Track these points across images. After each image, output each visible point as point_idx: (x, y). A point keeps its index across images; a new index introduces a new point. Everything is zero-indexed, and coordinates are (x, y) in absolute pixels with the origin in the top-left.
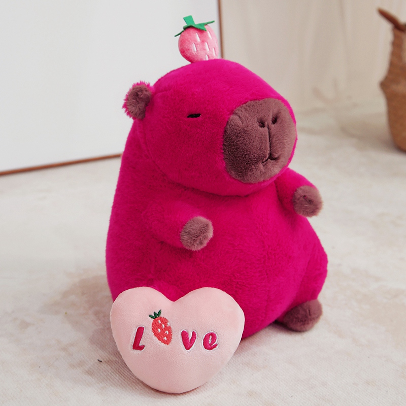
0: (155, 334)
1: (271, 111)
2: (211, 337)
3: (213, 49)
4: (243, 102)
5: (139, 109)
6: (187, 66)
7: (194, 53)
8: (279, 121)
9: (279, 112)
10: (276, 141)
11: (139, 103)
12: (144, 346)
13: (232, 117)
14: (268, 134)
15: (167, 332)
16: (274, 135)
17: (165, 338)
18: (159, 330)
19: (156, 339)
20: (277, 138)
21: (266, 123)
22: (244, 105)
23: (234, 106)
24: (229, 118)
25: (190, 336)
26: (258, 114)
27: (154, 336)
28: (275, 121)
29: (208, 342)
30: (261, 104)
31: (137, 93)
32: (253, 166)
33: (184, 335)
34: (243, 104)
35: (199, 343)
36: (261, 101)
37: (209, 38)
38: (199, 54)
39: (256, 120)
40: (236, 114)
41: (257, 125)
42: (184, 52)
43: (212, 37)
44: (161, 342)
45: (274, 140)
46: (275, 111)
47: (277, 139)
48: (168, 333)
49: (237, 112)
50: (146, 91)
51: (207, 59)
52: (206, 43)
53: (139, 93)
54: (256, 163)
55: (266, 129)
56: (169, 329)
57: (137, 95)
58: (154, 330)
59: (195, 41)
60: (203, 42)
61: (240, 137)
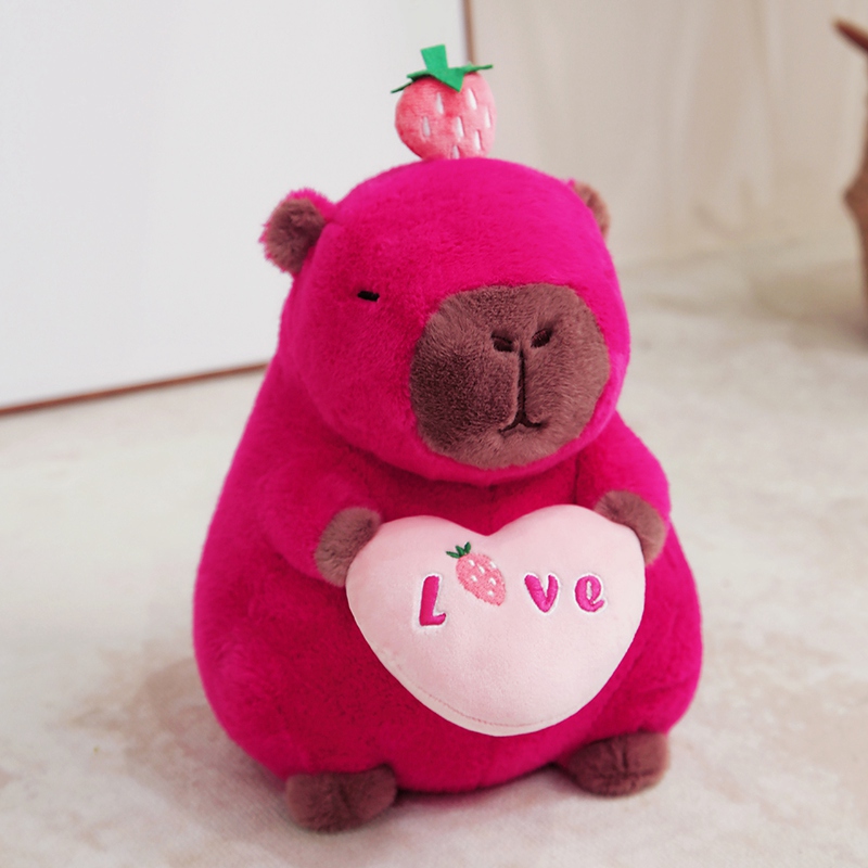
0: (466, 588)
1: (535, 316)
2: (589, 584)
3: (477, 134)
4: (465, 287)
5: (293, 251)
6: (413, 166)
7: (424, 139)
8: (554, 340)
9: (558, 320)
10: (538, 386)
11: (293, 238)
12: (444, 615)
13: (435, 318)
14: (517, 368)
15: (492, 580)
16: (535, 373)
17: (491, 593)
18: (474, 578)
19: (470, 596)
20: (540, 380)
21: (516, 343)
22: (466, 294)
23: (442, 292)
24: (427, 318)
25: (545, 585)
26: (496, 321)
27: (464, 591)
28: (543, 338)
29: (586, 595)
30: (513, 297)
31: (289, 218)
32: (473, 438)
33: (531, 583)
34: (464, 290)
35: (566, 597)
36: (515, 290)
37: (467, 108)
38: (436, 144)
39: (489, 335)
40: (443, 311)
41: (490, 344)
42: (406, 134)
43: (477, 102)
44: (482, 601)
45: (532, 384)
46: (549, 315)
47: (540, 383)
48: (494, 583)
49: (446, 306)
50: (312, 213)
51: (457, 155)
52: (459, 120)
53: (295, 218)
54: (481, 430)
55: (514, 356)
56: (496, 574)
57: (290, 221)
58: (462, 579)
59: (430, 112)
60: (449, 115)
61: (444, 369)
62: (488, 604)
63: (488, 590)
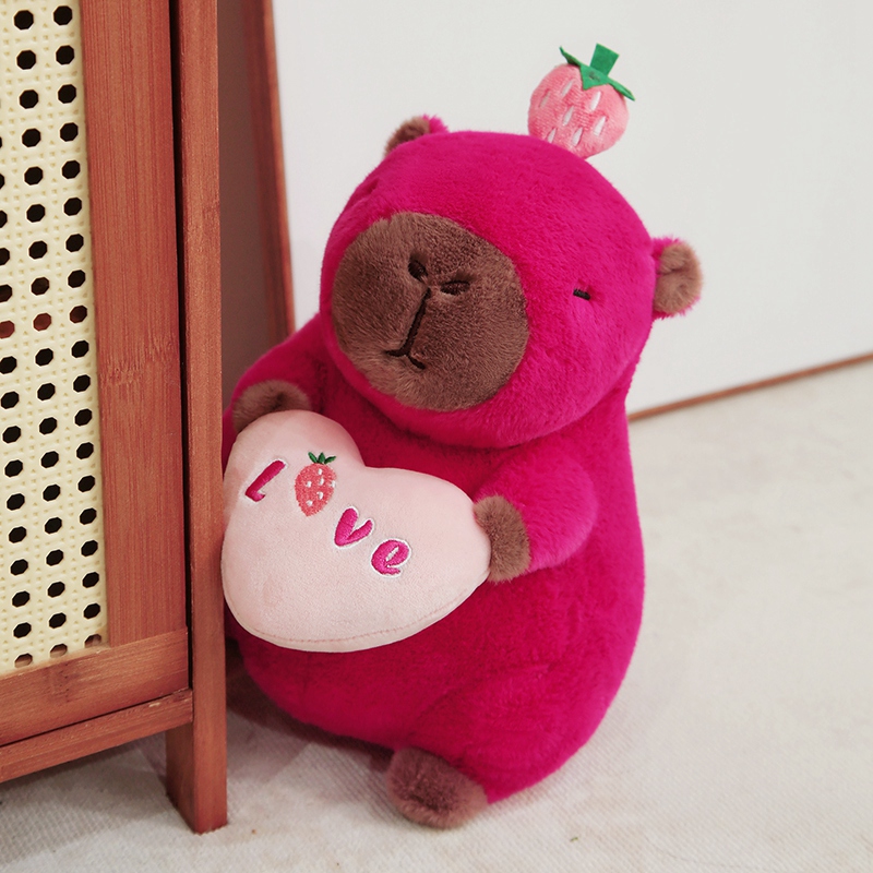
0: (296, 485)
2: (397, 549)
12: (264, 496)
15: (322, 495)
17: (310, 503)
18: (309, 484)
19: (293, 494)
24: (376, 219)
25: (358, 525)
27: (293, 487)
29: (386, 555)
33: (349, 516)
35: (368, 546)
39: (407, 254)
40: (390, 220)
41: (404, 262)
44: (298, 503)
48: (321, 497)
56: (328, 491)
58: (301, 479)
62: (300, 508)
63: (310, 499)
